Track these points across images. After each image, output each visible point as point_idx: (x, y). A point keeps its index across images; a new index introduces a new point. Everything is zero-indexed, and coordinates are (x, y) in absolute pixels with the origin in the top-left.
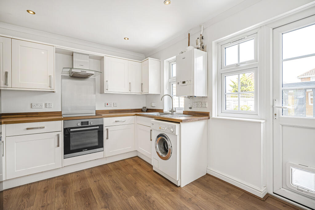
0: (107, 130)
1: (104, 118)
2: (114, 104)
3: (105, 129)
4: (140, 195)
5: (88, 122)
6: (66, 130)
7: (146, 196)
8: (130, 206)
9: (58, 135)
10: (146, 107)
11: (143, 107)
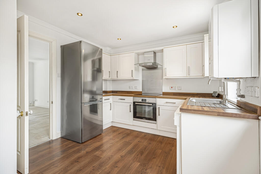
0: (159, 108)
1: (157, 98)
2: (179, 87)
3: (157, 107)
4: (143, 167)
5: (146, 100)
6: (134, 103)
7: (146, 170)
8: (129, 167)
9: (130, 105)
10: (217, 92)
11: (214, 92)
